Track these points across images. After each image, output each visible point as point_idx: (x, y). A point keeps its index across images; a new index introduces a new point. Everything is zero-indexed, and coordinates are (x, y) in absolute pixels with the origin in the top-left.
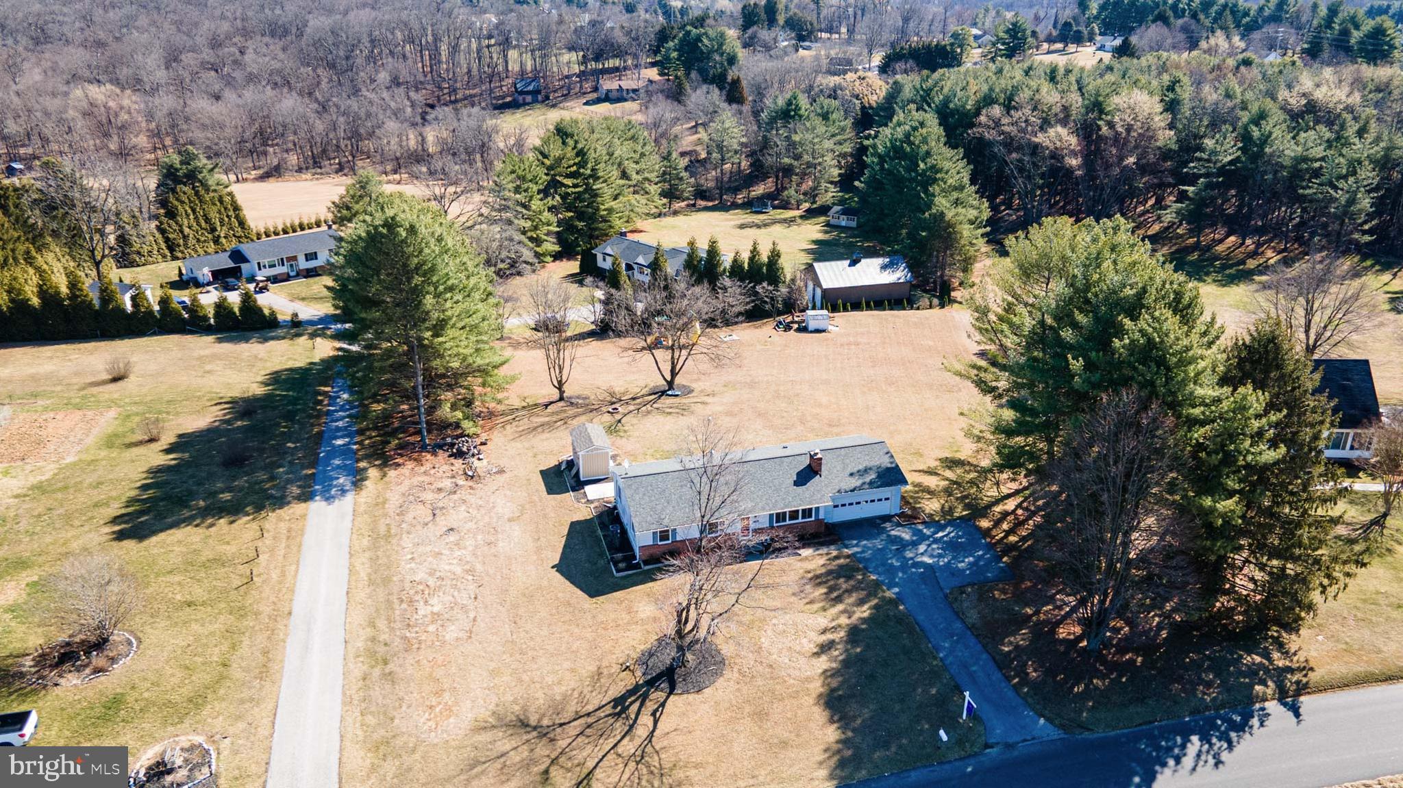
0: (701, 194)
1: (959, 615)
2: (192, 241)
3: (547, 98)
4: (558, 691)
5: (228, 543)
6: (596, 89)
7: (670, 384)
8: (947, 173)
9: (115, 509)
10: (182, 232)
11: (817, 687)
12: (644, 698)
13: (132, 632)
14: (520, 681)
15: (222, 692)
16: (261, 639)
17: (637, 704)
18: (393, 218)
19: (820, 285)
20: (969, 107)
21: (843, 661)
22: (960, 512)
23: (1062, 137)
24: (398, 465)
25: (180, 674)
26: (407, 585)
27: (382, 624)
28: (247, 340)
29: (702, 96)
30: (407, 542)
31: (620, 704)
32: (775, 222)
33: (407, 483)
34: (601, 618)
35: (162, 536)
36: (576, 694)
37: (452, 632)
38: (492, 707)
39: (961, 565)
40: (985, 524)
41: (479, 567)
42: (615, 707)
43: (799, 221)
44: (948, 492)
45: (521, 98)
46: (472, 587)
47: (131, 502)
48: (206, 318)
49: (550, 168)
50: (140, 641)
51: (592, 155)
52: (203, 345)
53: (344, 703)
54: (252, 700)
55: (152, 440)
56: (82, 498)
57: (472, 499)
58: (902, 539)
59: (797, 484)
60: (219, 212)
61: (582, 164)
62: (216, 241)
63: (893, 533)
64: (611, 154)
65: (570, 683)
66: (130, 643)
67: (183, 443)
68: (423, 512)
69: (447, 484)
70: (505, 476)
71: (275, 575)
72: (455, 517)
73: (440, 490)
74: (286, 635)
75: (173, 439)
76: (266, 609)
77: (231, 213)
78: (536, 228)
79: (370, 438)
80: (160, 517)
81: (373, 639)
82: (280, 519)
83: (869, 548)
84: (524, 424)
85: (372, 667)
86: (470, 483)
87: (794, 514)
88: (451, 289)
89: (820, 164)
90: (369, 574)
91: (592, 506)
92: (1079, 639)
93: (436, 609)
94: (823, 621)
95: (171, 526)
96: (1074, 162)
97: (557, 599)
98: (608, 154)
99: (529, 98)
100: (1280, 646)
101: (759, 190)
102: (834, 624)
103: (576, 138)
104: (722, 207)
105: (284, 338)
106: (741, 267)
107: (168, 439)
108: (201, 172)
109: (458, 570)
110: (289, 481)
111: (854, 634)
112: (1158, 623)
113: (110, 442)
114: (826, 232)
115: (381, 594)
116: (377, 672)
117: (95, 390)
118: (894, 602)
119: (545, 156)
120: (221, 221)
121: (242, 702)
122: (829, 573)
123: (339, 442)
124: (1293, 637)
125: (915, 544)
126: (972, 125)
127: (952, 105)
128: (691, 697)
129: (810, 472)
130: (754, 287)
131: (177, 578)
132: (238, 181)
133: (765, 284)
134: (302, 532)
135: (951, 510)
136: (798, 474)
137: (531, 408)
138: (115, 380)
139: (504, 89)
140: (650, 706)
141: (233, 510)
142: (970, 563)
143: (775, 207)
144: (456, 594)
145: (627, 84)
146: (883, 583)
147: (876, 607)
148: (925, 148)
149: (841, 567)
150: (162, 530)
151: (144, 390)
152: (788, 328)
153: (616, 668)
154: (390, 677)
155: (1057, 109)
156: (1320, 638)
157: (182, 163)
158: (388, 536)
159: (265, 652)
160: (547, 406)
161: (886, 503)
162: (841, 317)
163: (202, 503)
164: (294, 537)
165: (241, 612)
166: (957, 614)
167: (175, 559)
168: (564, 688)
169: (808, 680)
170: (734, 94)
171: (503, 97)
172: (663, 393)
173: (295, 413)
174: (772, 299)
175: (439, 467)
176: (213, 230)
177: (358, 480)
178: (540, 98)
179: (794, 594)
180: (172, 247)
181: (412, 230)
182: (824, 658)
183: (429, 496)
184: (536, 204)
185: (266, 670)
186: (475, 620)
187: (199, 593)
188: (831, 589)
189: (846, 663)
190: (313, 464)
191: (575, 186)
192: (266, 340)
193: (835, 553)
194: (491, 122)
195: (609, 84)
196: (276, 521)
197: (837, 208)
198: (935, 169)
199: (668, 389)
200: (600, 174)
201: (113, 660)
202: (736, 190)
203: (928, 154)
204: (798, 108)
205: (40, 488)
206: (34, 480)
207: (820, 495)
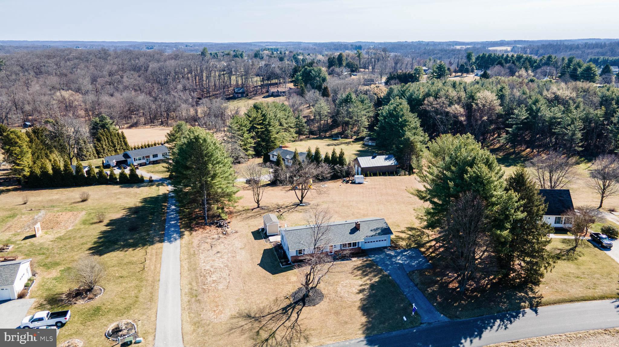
0: (312, 133)
1: (412, 280)
2: (106, 151)
3: (247, 95)
4: (261, 306)
5: (134, 257)
6: (267, 92)
7: (301, 201)
8: (410, 122)
9: (90, 245)
10: (102, 147)
11: (358, 304)
12: (294, 308)
13: (101, 286)
14: (247, 302)
15: (136, 306)
16: (149, 288)
17: (291, 310)
18: (198, 136)
19: (360, 167)
20: (420, 98)
21: (368, 295)
22: (413, 245)
23: (457, 109)
24: (196, 230)
25: (120, 300)
26: (203, 271)
27: (194, 284)
28: (132, 187)
29: (312, 94)
30: (202, 256)
31: (285, 310)
32: (342, 143)
33: (200, 236)
34: (277, 281)
35: (108, 254)
36: (268, 306)
37: (221, 287)
38: (237, 311)
39: (413, 264)
40: (423, 250)
41: (230, 265)
42: (283, 311)
43: (352, 143)
44: (409, 239)
45: (236, 95)
46: (227, 272)
47: (95, 243)
48: (116, 179)
49: (251, 121)
50: (104, 289)
51: (268, 116)
52: (116, 189)
53: (182, 310)
54: (148, 308)
55: (100, 222)
56: (76, 242)
57: (226, 242)
58: (391, 255)
59: (351, 233)
60: (117, 139)
61: (264, 120)
62: (116, 151)
63: (387, 252)
64: (276, 116)
65: (266, 303)
66: (101, 290)
67: (112, 223)
68: (207, 246)
69: (216, 236)
70: (238, 234)
71: (152, 268)
72: (219, 248)
73: (213, 238)
74: (159, 287)
75: (108, 222)
76: (150, 279)
77: (122, 140)
78: (245, 145)
79: (184, 221)
80: (107, 248)
81: (191, 289)
82: (152, 249)
83: (378, 258)
84: (244, 216)
85: (192, 298)
86: (225, 236)
87: (350, 245)
88: (218, 163)
89: (360, 120)
90: (188, 267)
91: (272, 244)
92: (457, 288)
93: (214, 279)
94: (361, 282)
95: (111, 251)
96: (463, 119)
97: (260, 275)
98: (275, 116)
99: (240, 95)
100: (532, 290)
101: (335, 131)
102: (365, 283)
103: (262, 109)
104: (320, 138)
105: (146, 186)
106: (329, 158)
107: (106, 221)
108: (107, 125)
109: (222, 266)
110: (154, 236)
111: (372, 286)
112: (487, 283)
113: (84, 222)
114: (363, 147)
115: (193, 274)
116: (193, 299)
117: (76, 205)
118: (387, 276)
119: (250, 117)
120: (118, 143)
121: (144, 309)
122: (363, 266)
123: (173, 222)
124: (537, 287)
125: (396, 256)
126: (422, 105)
127: (413, 97)
128: (311, 307)
129: (356, 229)
130: (334, 166)
131: (116, 269)
132: (120, 128)
133: (338, 165)
134: (161, 253)
135: (410, 245)
136: (351, 230)
137: (247, 210)
138: (83, 201)
139: (229, 91)
140: (296, 310)
141: (134, 245)
142: (417, 263)
143: (342, 138)
144: (221, 273)
145: (280, 89)
146: (383, 269)
147: (380, 277)
148: (402, 113)
149: (368, 264)
150: (108, 252)
151: (95, 205)
152: (347, 182)
153: (283, 298)
154: (199, 301)
155: (455, 98)
156: (547, 287)
157: (100, 121)
158: (194, 254)
159: (151, 293)
160: (253, 210)
162: (369, 179)
163: (122, 243)
164: (158, 255)
165: (141, 280)
166: (411, 280)
167: (114, 262)
168: (264, 305)
169: (355, 302)
170: (325, 93)
171: (229, 95)
172: (298, 205)
173: (155, 212)
174: (341, 171)
175: (212, 231)
176: (115, 146)
177: (181, 235)
178: (244, 95)
179: (350, 273)
180: (98, 153)
181: (205, 140)
182: (361, 294)
183: (209, 241)
184: (246, 135)
185: (152, 298)
186: (229, 282)
187: (125, 273)
188: (364, 272)
189: (369, 296)
190: (164, 230)
191: (261, 128)
192: (139, 187)
193: (365, 259)
194: (225, 105)
195: (273, 90)
196: (151, 249)
197: (367, 138)
198: (405, 121)
199: (300, 203)
200: (272, 124)
201: (95, 295)
202: (326, 131)
203: (403, 115)
204: (351, 99)
205: (60, 238)
206: (57, 235)
207: (359, 238)
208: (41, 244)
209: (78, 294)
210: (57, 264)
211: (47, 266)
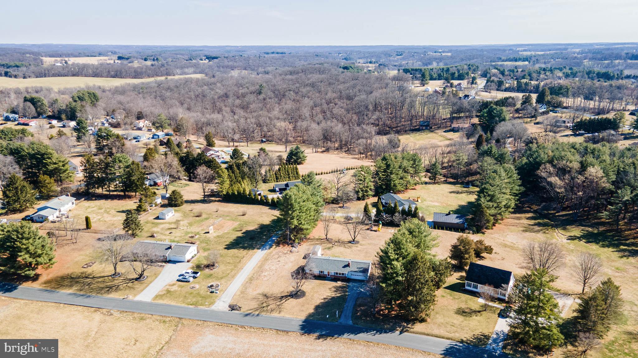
1: (356, 301)
2: (282, 177)
3: (431, 128)
4: (275, 292)
5: (241, 254)
6: (450, 126)
7: (354, 240)
9: (227, 243)
10: (280, 175)
12: (287, 297)
13: (218, 265)
14: (270, 289)
15: (226, 278)
16: (236, 271)
17: (285, 298)
20: (542, 161)
24: (280, 246)
25: (222, 274)
26: (264, 269)
27: (255, 274)
28: (275, 209)
30: (270, 261)
31: (282, 297)
33: (279, 250)
34: (291, 283)
35: (232, 250)
36: (277, 294)
37: (266, 279)
38: (263, 292)
39: (367, 293)
41: (278, 269)
45: (421, 128)
46: (274, 272)
47: (231, 242)
48: (269, 202)
50: (219, 267)
51: (392, 166)
52: (265, 209)
53: (242, 285)
54: (229, 280)
55: (241, 231)
56: (223, 240)
57: (288, 256)
59: (343, 267)
62: (289, 178)
65: (277, 292)
66: (217, 267)
67: (247, 232)
68: (277, 257)
69: (286, 252)
70: (298, 253)
71: (244, 262)
72: (281, 259)
73: (283, 253)
74: (240, 272)
76: (240, 267)
79: (280, 239)
80: (233, 246)
81: (252, 276)
83: (353, 285)
84: (313, 243)
85: (249, 281)
86: (290, 253)
87: (340, 274)
90: (260, 266)
93: (266, 274)
94: (329, 294)
95: (234, 249)
96: (560, 190)
97: (287, 278)
98: (400, 166)
99: (424, 128)
102: (331, 295)
106: (404, 211)
107: (244, 231)
108: (299, 153)
109: (274, 269)
110: (258, 245)
111: (333, 298)
113: (234, 229)
115: (259, 269)
117: (238, 217)
118: (346, 295)
120: (292, 172)
122: (340, 287)
123: (274, 239)
128: (295, 300)
129: (348, 266)
131: (230, 258)
132: (316, 152)
134: (254, 255)
136: (345, 265)
137: (318, 239)
138: (243, 215)
139: (417, 123)
140: (287, 299)
141: (245, 248)
142: (370, 293)
143: (473, 186)
144: (271, 273)
145: (462, 125)
146: (348, 292)
147: (342, 295)
149: (343, 286)
151: (247, 219)
153: (286, 292)
154: (251, 283)
157: (295, 150)
158: (268, 260)
159: (235, 274)
160: (322, 240)
161: (360, 277)
163: (241, 245)
164: (252, 255)
165: (235, 266)
167: (231, 255)
169: (317, 303)
171: (416, 126)
172: (351, 242)
173: (271, 230)
175: (287, 248)
176: (289, 175)
177: (271, 246)
178: (428, 128)
179: (329, 289)
180: (277, 179)
182: (323, 300)
183: (280, 254)
185: (233, 277)
186: (271, 278)
187: (231, 261)
188: (337, 290)
189: (326, 302)
190: (265, 242)
191: (384, 175)
193: (345, 284)
195: (455, 125)
196: (251, 252)
199: (353, 241)
200: (395, 172)
201: (214, 269)
205: (218, 236)
206: (218, 234)
207: (346, 271)
208: (210, 238)
209: (208, 266)
210: (209, 249)
211: (205, 250)
